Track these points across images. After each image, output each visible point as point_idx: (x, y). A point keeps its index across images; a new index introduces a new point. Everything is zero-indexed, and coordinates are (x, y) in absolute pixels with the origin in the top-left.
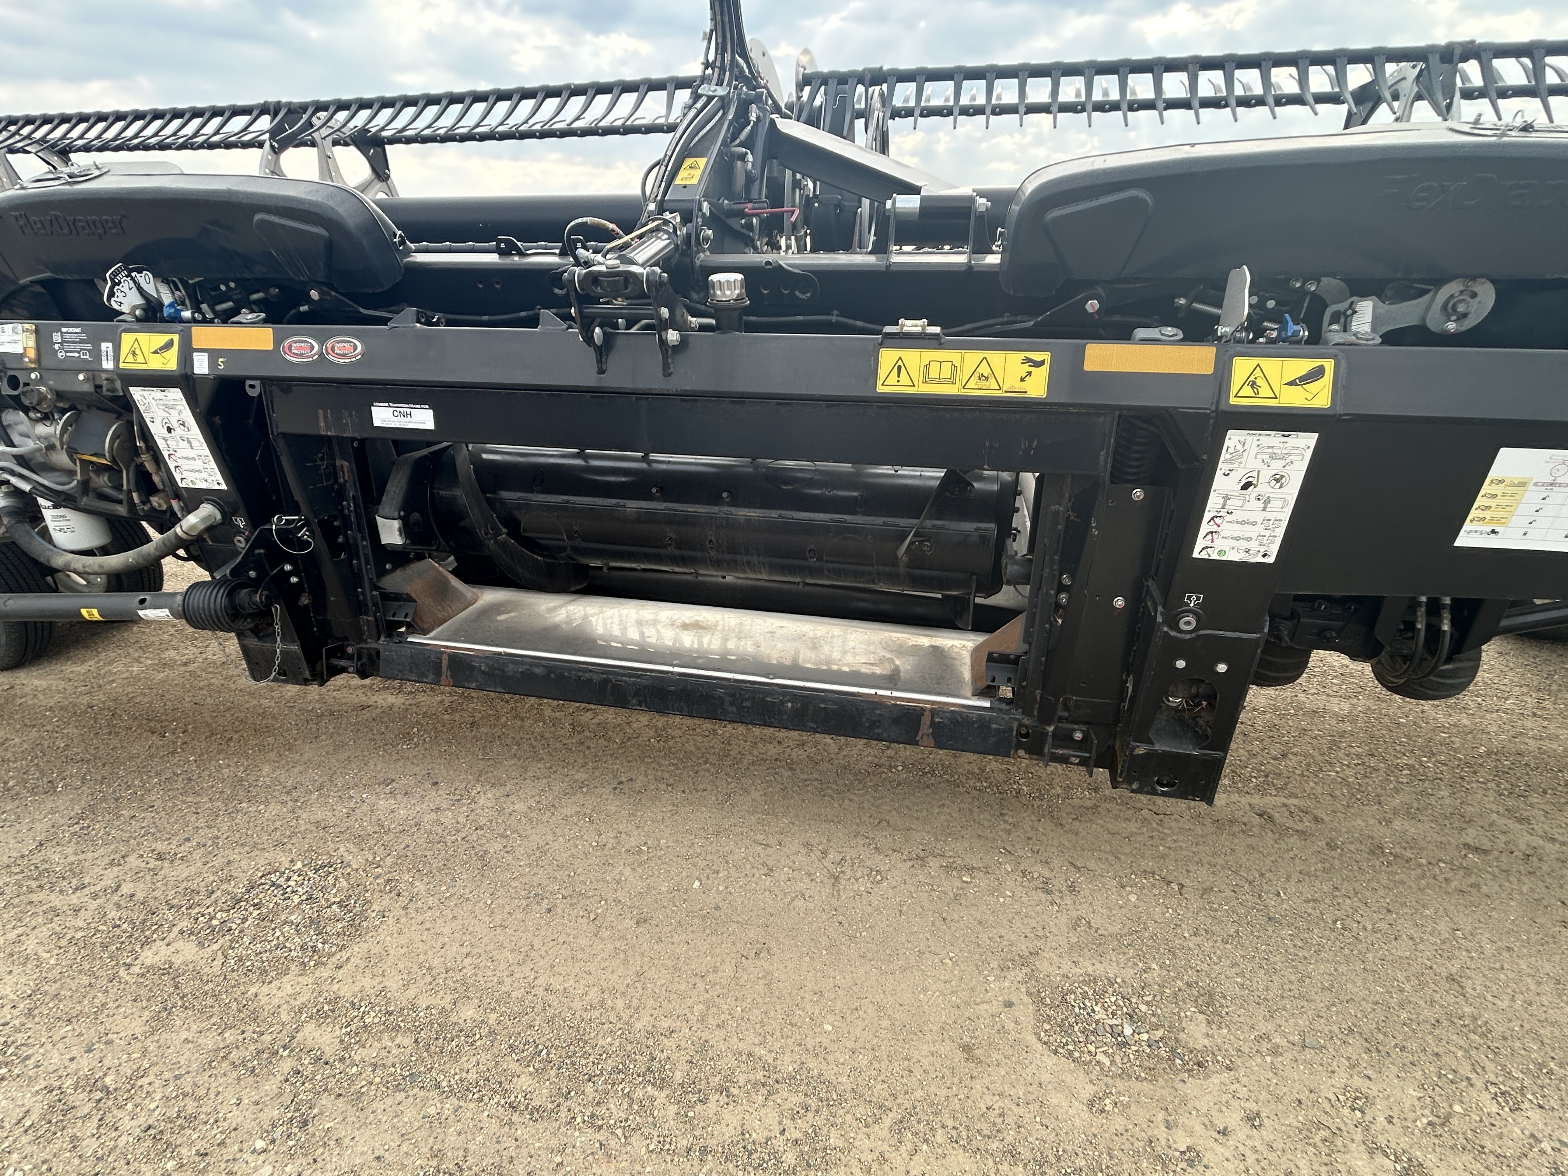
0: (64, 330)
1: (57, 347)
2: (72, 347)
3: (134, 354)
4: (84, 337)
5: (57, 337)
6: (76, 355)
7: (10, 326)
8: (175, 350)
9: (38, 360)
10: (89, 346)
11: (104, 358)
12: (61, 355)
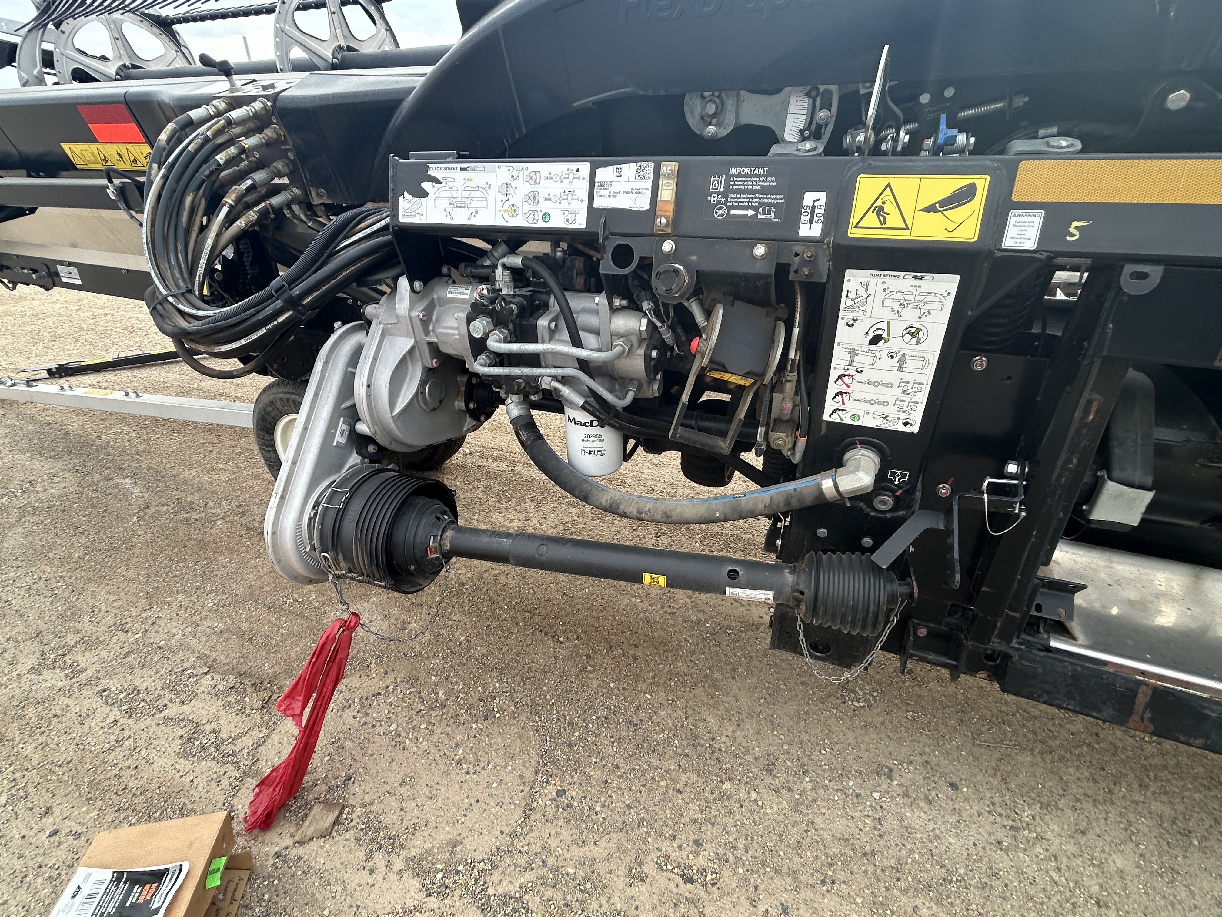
0: (733, 171)
1: (713, 200)
2: (744, 200)
3: (880, 211)
4: (771, 182)
5: (717, 184)
6: (750, 213)
7: (633, 166)
8: (977, 205)
9: (677, 220)
10: (779, 199)
11: (805, 218)
12: (720, 213)
